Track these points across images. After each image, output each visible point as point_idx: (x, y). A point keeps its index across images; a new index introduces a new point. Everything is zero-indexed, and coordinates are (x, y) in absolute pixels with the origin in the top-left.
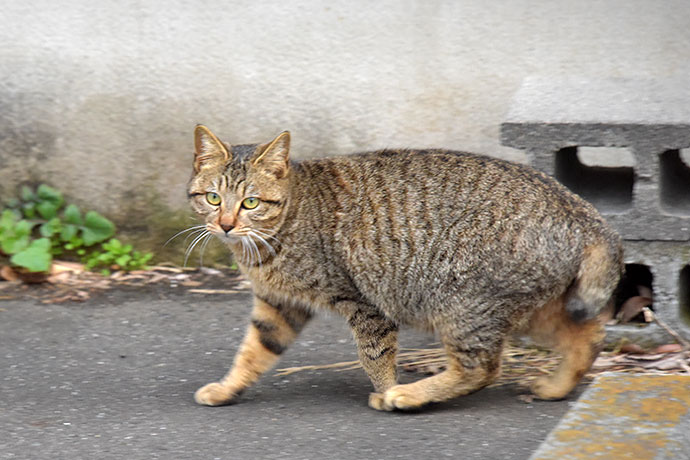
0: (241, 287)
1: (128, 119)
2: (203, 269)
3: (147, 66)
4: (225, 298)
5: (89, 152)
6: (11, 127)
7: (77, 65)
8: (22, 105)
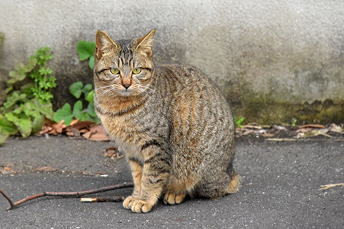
0: (298, 137)
1: (228, 39)
2: (275, 126)
3: (237, 8)
4: (288, 143)
5: (205, 59)
6: (159, 46)
7: (197, 9)
8: (165, 33)
